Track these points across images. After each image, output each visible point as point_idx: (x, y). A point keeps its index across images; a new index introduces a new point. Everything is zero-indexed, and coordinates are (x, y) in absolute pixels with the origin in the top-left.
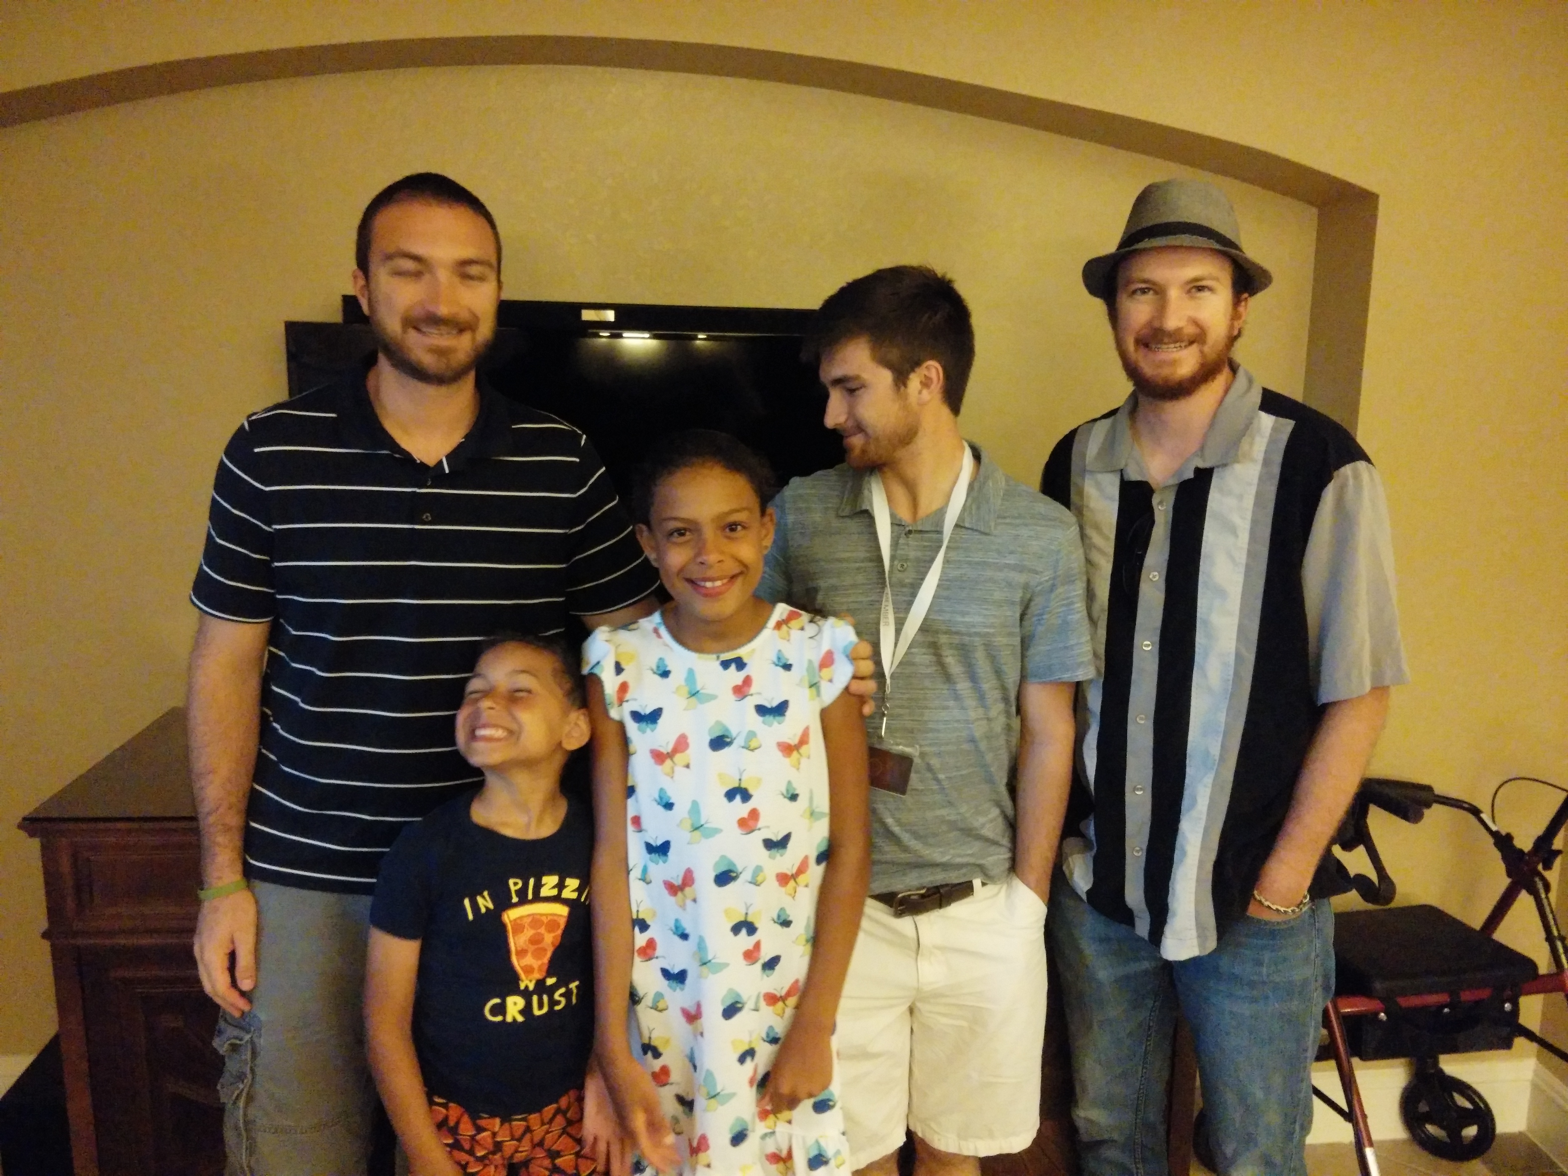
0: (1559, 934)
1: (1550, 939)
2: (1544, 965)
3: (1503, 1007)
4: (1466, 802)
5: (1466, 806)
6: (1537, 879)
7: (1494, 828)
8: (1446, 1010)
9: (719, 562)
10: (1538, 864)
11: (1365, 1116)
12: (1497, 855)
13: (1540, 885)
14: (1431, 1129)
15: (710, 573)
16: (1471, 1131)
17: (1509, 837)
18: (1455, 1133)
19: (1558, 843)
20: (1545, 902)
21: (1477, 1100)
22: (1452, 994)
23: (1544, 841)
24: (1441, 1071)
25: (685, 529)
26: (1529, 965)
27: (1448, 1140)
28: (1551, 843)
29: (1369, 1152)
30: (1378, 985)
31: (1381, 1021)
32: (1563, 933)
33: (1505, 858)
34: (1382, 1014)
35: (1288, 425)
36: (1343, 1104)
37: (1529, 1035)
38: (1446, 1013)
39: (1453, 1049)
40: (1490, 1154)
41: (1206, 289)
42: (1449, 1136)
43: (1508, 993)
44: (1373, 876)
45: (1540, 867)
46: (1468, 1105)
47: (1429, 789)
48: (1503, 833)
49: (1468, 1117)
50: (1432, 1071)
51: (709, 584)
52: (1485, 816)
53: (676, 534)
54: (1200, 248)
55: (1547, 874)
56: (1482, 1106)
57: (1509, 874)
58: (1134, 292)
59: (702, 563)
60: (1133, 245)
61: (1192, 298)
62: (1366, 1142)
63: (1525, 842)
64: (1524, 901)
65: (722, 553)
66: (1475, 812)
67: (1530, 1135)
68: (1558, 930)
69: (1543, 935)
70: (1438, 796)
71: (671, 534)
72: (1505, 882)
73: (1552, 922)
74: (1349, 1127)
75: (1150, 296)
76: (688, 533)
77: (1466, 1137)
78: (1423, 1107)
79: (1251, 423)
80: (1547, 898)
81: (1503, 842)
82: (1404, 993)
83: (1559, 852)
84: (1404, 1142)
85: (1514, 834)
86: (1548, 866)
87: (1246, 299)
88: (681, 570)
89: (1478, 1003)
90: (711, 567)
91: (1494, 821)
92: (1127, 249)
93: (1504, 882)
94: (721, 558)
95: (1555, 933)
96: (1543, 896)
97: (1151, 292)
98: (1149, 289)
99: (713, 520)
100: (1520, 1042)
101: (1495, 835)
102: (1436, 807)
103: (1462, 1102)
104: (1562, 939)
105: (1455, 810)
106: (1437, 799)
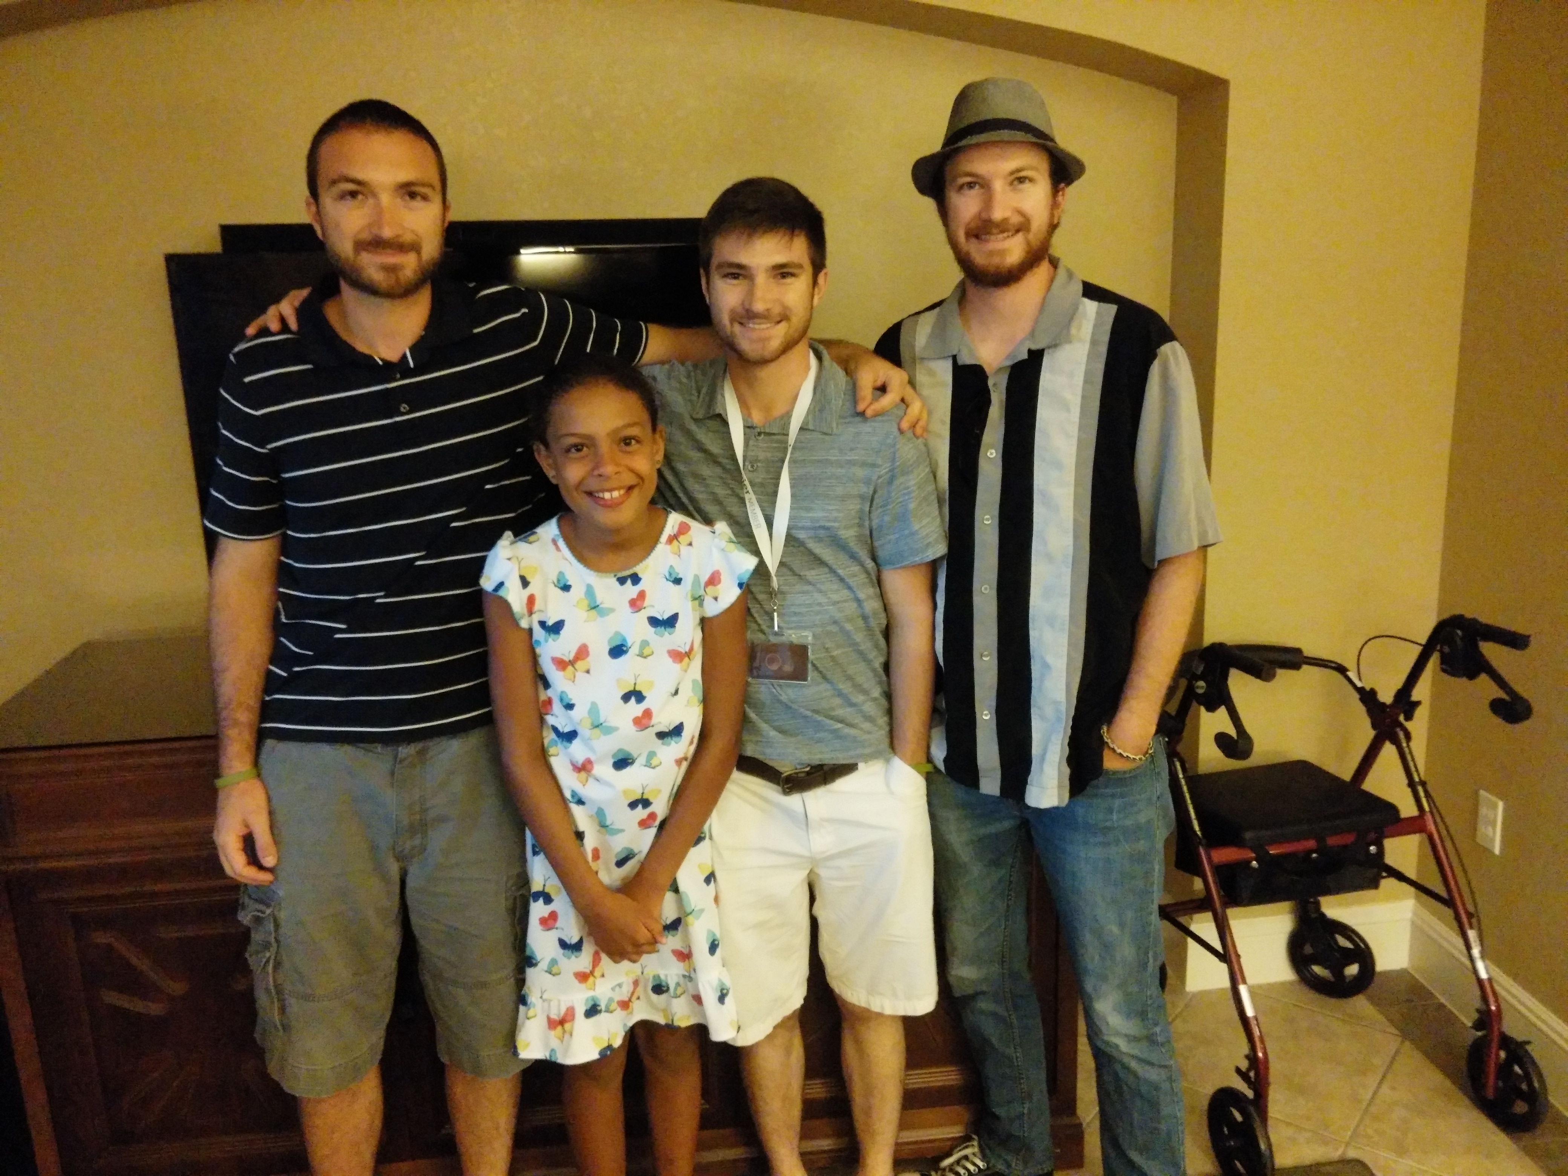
0: (1420, 779)
1: (1412, 784)
2: (1407, 809)
3: (1368, 850)
4: (1331, 662)
5: (1333, 665)
6: (1398, 730)
7: (1359, 684)
8: (1314, 855)
9: (616, 473)
10: (1398, 715)
11: (1238, 956)
12: (1361, 709)
13: (1401, 735)
14: (1317, 969)
15: (607, 485)
16: (1353, 970)
17: (1373, 692)
18: (1338, 972)
19: (1416, 695)
20: (1406, 750)
21: (1358, 940)
22: (1320, 840)
23: (1404, 695)
24: (1323, 915)
25: (583, 445)
26: (1391, 809)
27: (1332, 979)
28: (1410, 696)
29: (1243, 989)
30: (1248, 835)
31: (1254, 869)
32: (1423, 778)
33: (1370, 712)
34: (1254, 862)
35: (1111, 310)
36: (1217, 945)
37: (1400, 877)
38: (1317, 858)
39: (1328, 892)
40: (1373, 988)
41: (1027, 181)
42: (1334, 975)
43: (1372, 836)
44: (1232, 732)
45: (1402, 718)
46: (1349, 945)
47: (1298, 651)
48: (1368, 689)
49: (1349, 956)
50: (1313, 916)
51: (607, 495)
52: (1352, 675)
53: (573, 450)
54: (1018, 142)
55: (1409, 725)
56: (1362, 945)
57: (1374, 726)
58: (961, 187)
59: (600, 476)
60: (956, 142)
61: (1015, 190)
62: (1240, 980)
63: (1386, 696)
64: (1389, 750)
65: (617, 465)
66: (1341, 670)
67: (1413, 972)
68: (1419, 775)
69: (1405, 781)
70: (1306, 657)
71: (568, 451)
72: (1371, 733)
73: (1413, 769)
74: (1224, 967)
75: (976, 191)
76: (585, 449)
77: (1349, 976)
78: (1308, 950)
79: (1077, 308)
80: (1408, 746)
81: (1368, 697)
82: (1273, 842)
83: (1418, 703)
84: (1291, 983)
85: (1377, 689)
86: (1409, 717)
87: (1063, 188)
88: (580, 483)
89: (1345, 847)
90: (608, 478)
91: (1360, 679)
92: (952, 147)
93: (1368, 734)
94: (617, 469)
95: (1417, 779)
96: (1404, 745)
97: (977, 187)
98: (975, 183)
99: (608, 435)
100: (1388, 884)
101: (1360, 691)
102: (1305, 667)
103: (1343, 942)
104: (1423, 784)
105: (1322, 669)
106: (1305, 660)
